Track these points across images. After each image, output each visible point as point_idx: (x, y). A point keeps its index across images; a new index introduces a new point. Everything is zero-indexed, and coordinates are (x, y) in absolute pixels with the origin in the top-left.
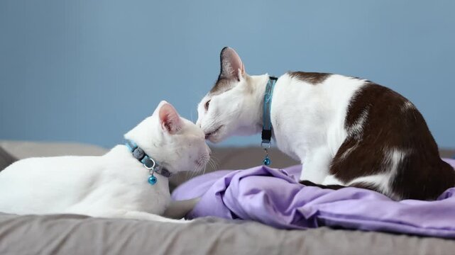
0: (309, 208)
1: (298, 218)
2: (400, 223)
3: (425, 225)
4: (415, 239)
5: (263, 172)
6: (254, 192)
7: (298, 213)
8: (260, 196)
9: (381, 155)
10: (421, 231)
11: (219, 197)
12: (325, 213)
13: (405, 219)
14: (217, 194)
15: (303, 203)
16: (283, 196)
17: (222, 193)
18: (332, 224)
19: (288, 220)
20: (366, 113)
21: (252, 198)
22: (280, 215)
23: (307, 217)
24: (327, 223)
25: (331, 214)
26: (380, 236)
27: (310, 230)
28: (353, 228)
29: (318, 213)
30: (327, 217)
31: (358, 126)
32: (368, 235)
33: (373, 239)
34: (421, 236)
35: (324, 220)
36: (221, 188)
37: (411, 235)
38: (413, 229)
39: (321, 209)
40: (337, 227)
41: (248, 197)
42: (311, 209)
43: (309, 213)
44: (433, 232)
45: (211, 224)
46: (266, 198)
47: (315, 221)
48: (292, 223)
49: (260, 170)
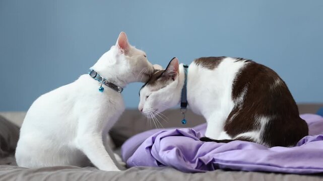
0: (207, 158)
1: (200, 164)
2: (269, 165)
3: (286, 165)
4: (279, 176)
5: (176, 134)
6: (170, 148)
7: (200, 161)
8: (174, 151)
9: (253, 120)
10: (284, 170)
11: (148, 150)
12: (218, 160)
13: (272, 162)
14: (147, 148)
15: (204, 154)
16: (191, 150)
17: (150, 148)
18: (224, 167)
19: (194, 166)
20: (246, 90)
21: (168, 152)
22: (188, 163)
23: (206, 163)
24: (220, 166)
25: (222, 161)
26: (256, 174)
27: (208, 172)
28: (238, 170)
29: (214, 160)
30: (220, 163)
31: (241, 99)
32: (248, 174)
33: (251, 177)
34: (284, 173)
35: (218, 164)
36: (150, 144)
37: (277, 173)
38: (278, 169)
39: (215, 158)
40: (227, 169)
41: (166, 152)
42: (209, 157)
43: (208, 160)
44: (292, 170)
45: (140, 171)
46: (178, 152)
47: (212, 166)
48: (196, 168)
49: (174, 132)
